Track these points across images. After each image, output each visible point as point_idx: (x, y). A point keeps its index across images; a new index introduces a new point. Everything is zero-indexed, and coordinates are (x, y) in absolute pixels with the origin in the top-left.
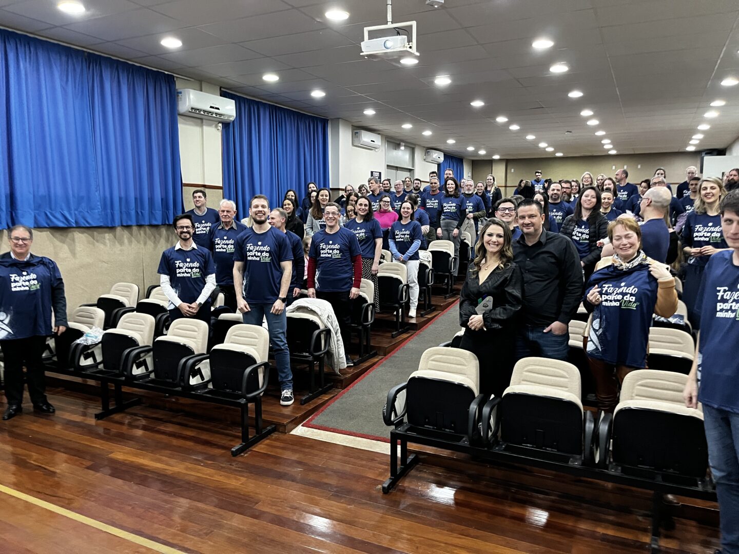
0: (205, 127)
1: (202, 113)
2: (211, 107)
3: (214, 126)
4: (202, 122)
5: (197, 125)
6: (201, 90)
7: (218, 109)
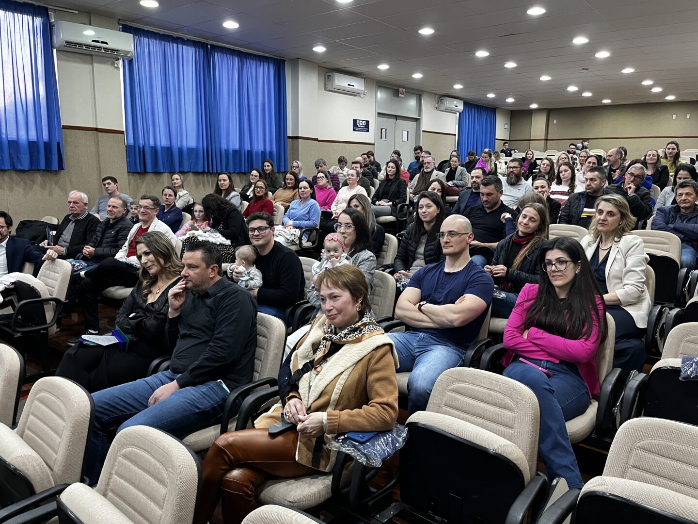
0: (95, 65)
1: (84, 47)
2: (93, 41)
3: (110, 63)
4: (92, 59)
5: (85, 62)
6: (90, 25)
7: (106, 43)
